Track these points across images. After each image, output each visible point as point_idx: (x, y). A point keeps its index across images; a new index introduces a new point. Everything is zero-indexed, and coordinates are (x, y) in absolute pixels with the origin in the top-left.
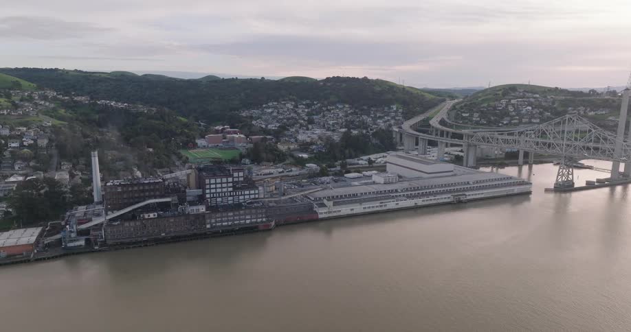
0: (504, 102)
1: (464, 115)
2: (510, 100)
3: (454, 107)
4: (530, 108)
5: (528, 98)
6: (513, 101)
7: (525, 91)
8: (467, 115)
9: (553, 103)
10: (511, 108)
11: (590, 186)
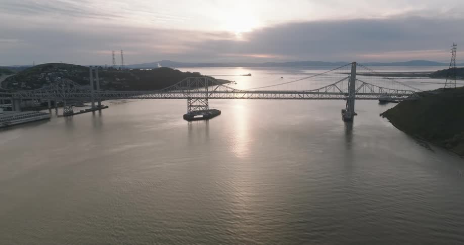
0: (43, 75)
1: (14, 84)
2: (47, 74)
3: (7, 80)
4: (60, 78)
5: (60, 72)
6: (49, 74)
7: (59, 68)
8: (17, 84)
9: (75, 75)
10: (47, 79)
11: (82, 112)
